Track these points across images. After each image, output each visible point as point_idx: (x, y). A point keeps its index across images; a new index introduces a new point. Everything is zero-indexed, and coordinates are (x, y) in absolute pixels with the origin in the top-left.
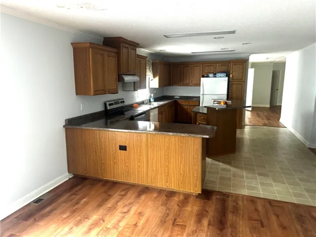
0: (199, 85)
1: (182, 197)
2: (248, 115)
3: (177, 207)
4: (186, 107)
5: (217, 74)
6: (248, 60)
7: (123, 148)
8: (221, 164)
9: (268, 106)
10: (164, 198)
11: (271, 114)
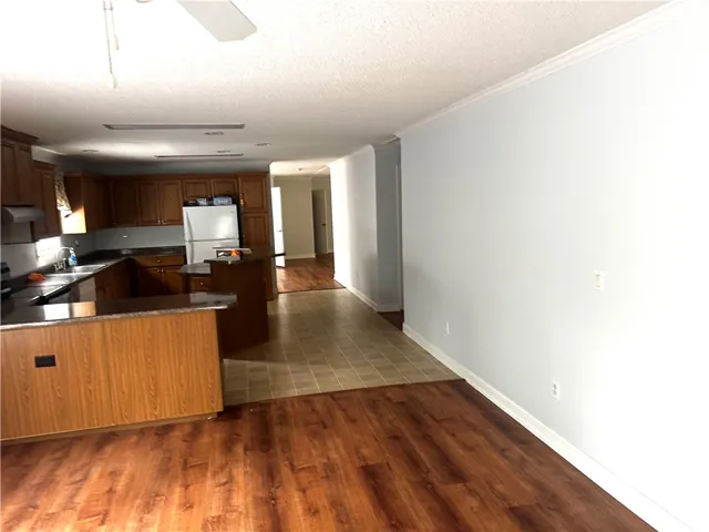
0: (180, 222)
1: (188, 429)
2: (280, 275)
3: (184, 445)
4: (155, 271)
5: (215, 200)
6: (268, 172)
7: (45, 362)
8: (247, 362)
9: (313, 256)
10: (153, 439)
11: (320, 270)
